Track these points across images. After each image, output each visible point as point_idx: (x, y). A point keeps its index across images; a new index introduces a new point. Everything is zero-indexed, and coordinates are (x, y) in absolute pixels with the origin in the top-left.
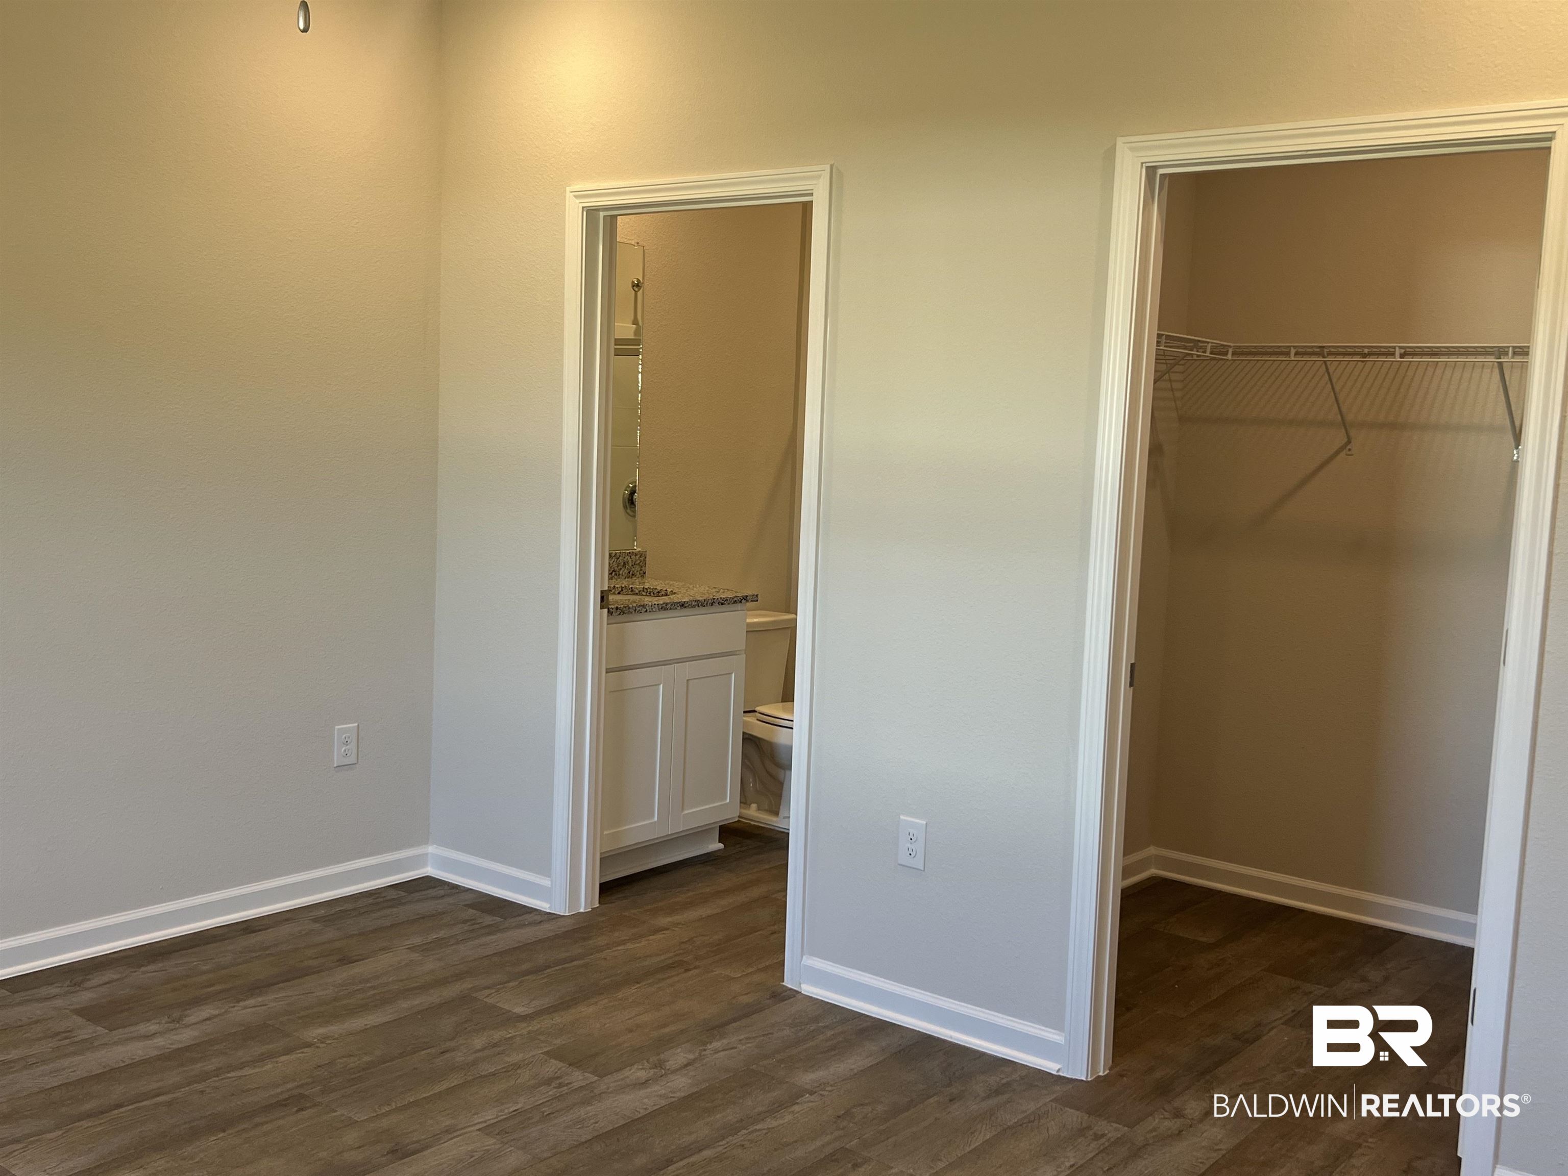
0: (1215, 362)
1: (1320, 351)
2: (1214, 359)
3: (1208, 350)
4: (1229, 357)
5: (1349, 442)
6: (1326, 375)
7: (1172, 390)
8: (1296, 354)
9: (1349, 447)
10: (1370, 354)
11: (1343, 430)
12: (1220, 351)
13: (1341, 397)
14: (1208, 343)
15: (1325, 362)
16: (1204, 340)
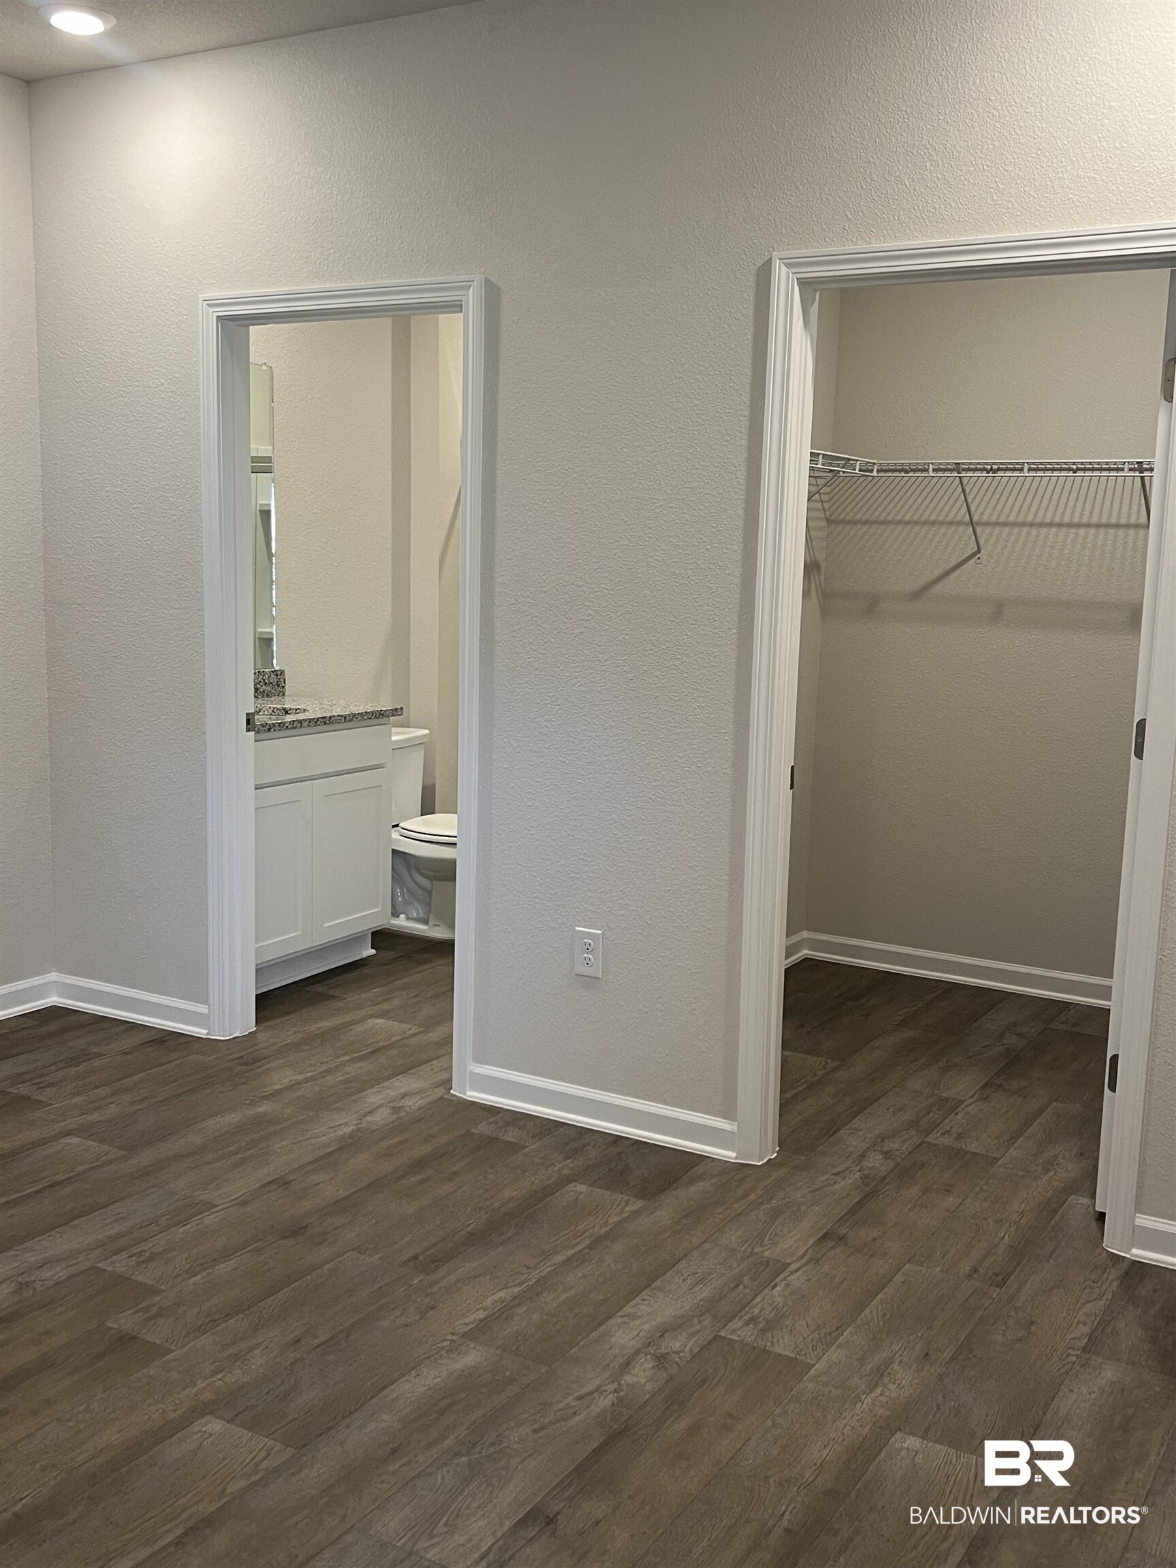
0: (864, 478)
1: (958, 467)
2: (863, 475)
3: (858, 468)
4: (875, 473)
5: (979, 551)
6: (960, 486)
7: (822, 501)
8: (934, 470)
9: (978, 556)
10: (999, 469)
11: (971, 527)
12: (867, 468)
13: (973, 508)
14: (857, 460)
15: (960, 477)
16: (854, 458)
